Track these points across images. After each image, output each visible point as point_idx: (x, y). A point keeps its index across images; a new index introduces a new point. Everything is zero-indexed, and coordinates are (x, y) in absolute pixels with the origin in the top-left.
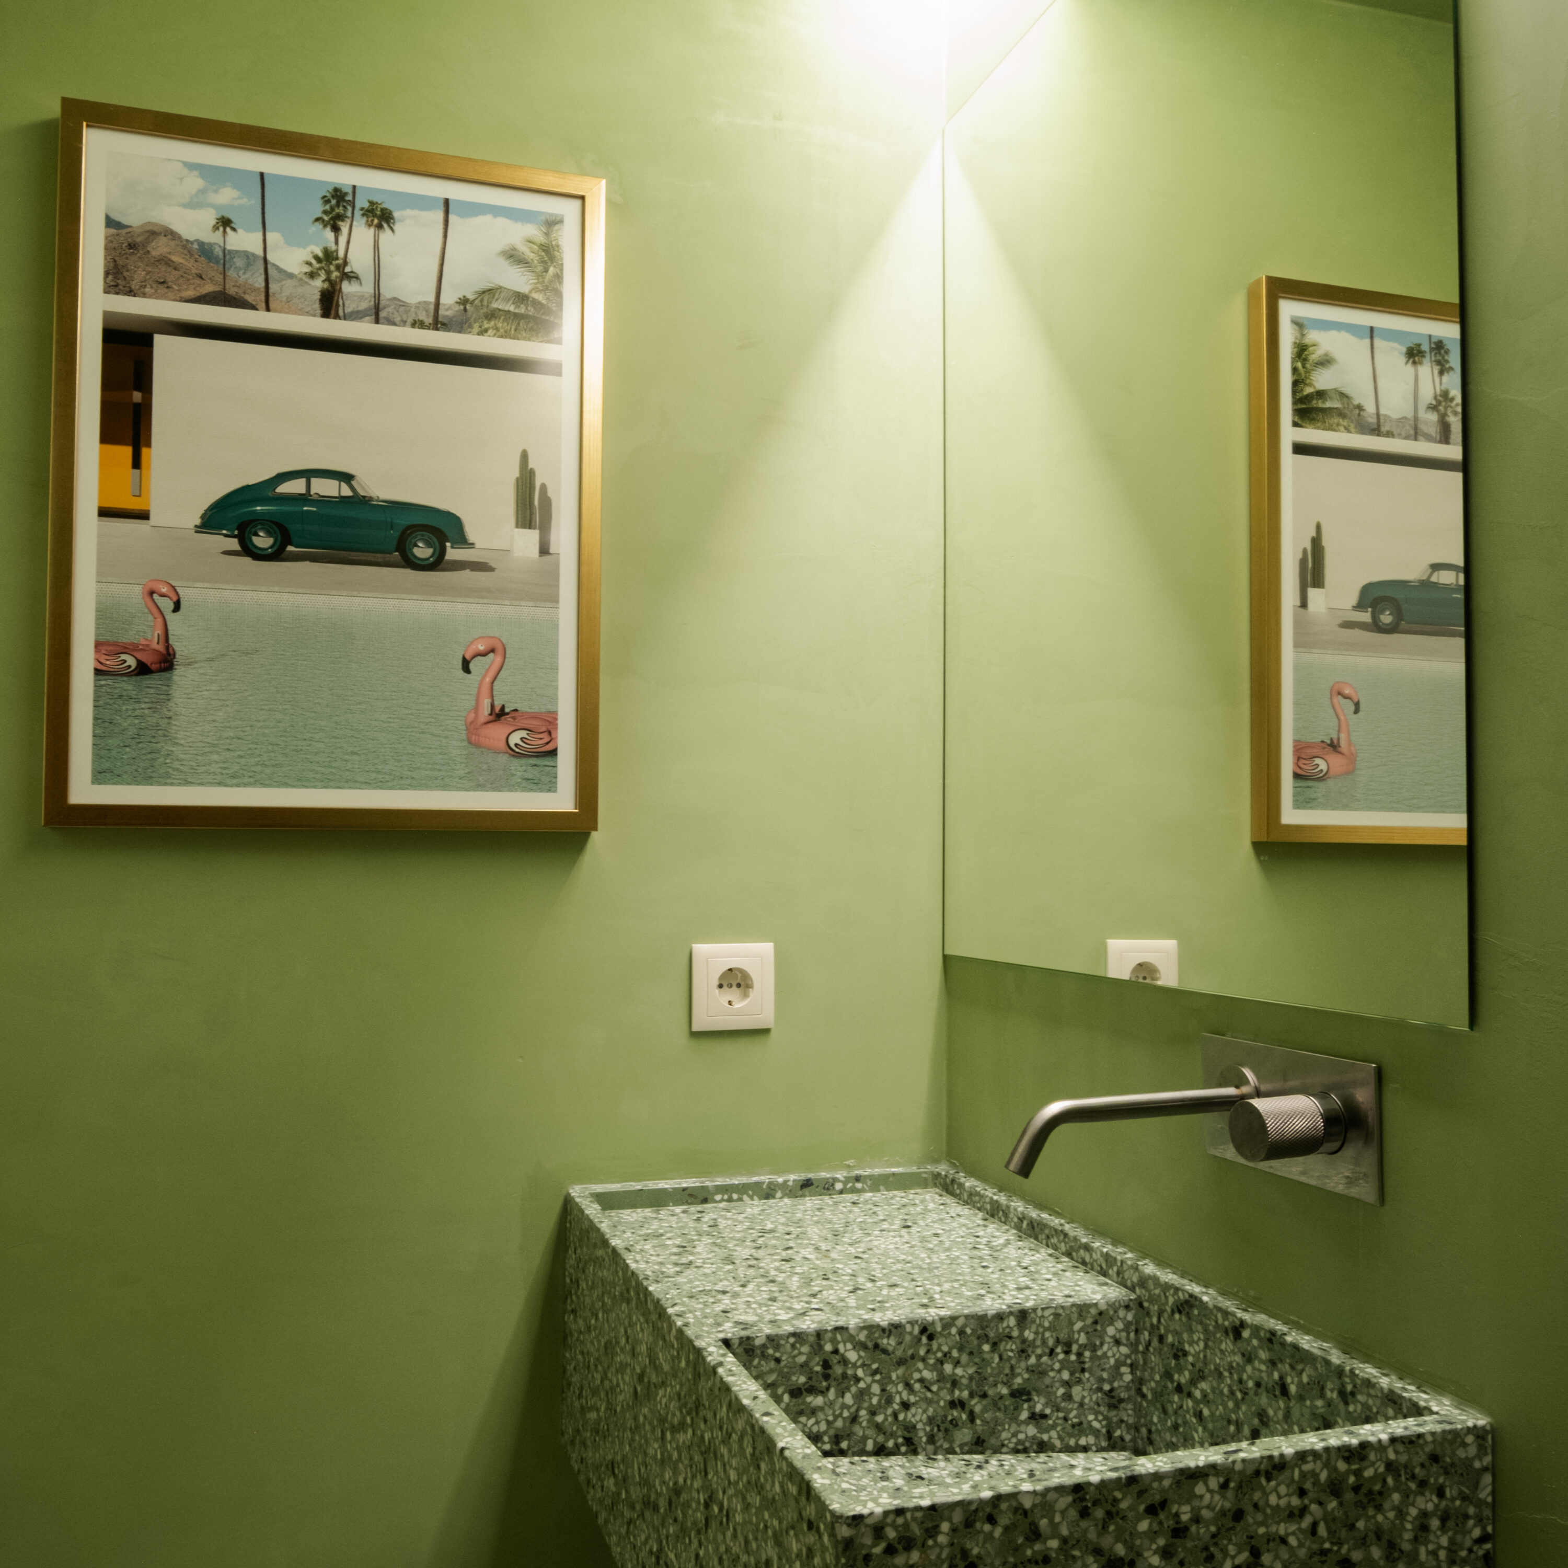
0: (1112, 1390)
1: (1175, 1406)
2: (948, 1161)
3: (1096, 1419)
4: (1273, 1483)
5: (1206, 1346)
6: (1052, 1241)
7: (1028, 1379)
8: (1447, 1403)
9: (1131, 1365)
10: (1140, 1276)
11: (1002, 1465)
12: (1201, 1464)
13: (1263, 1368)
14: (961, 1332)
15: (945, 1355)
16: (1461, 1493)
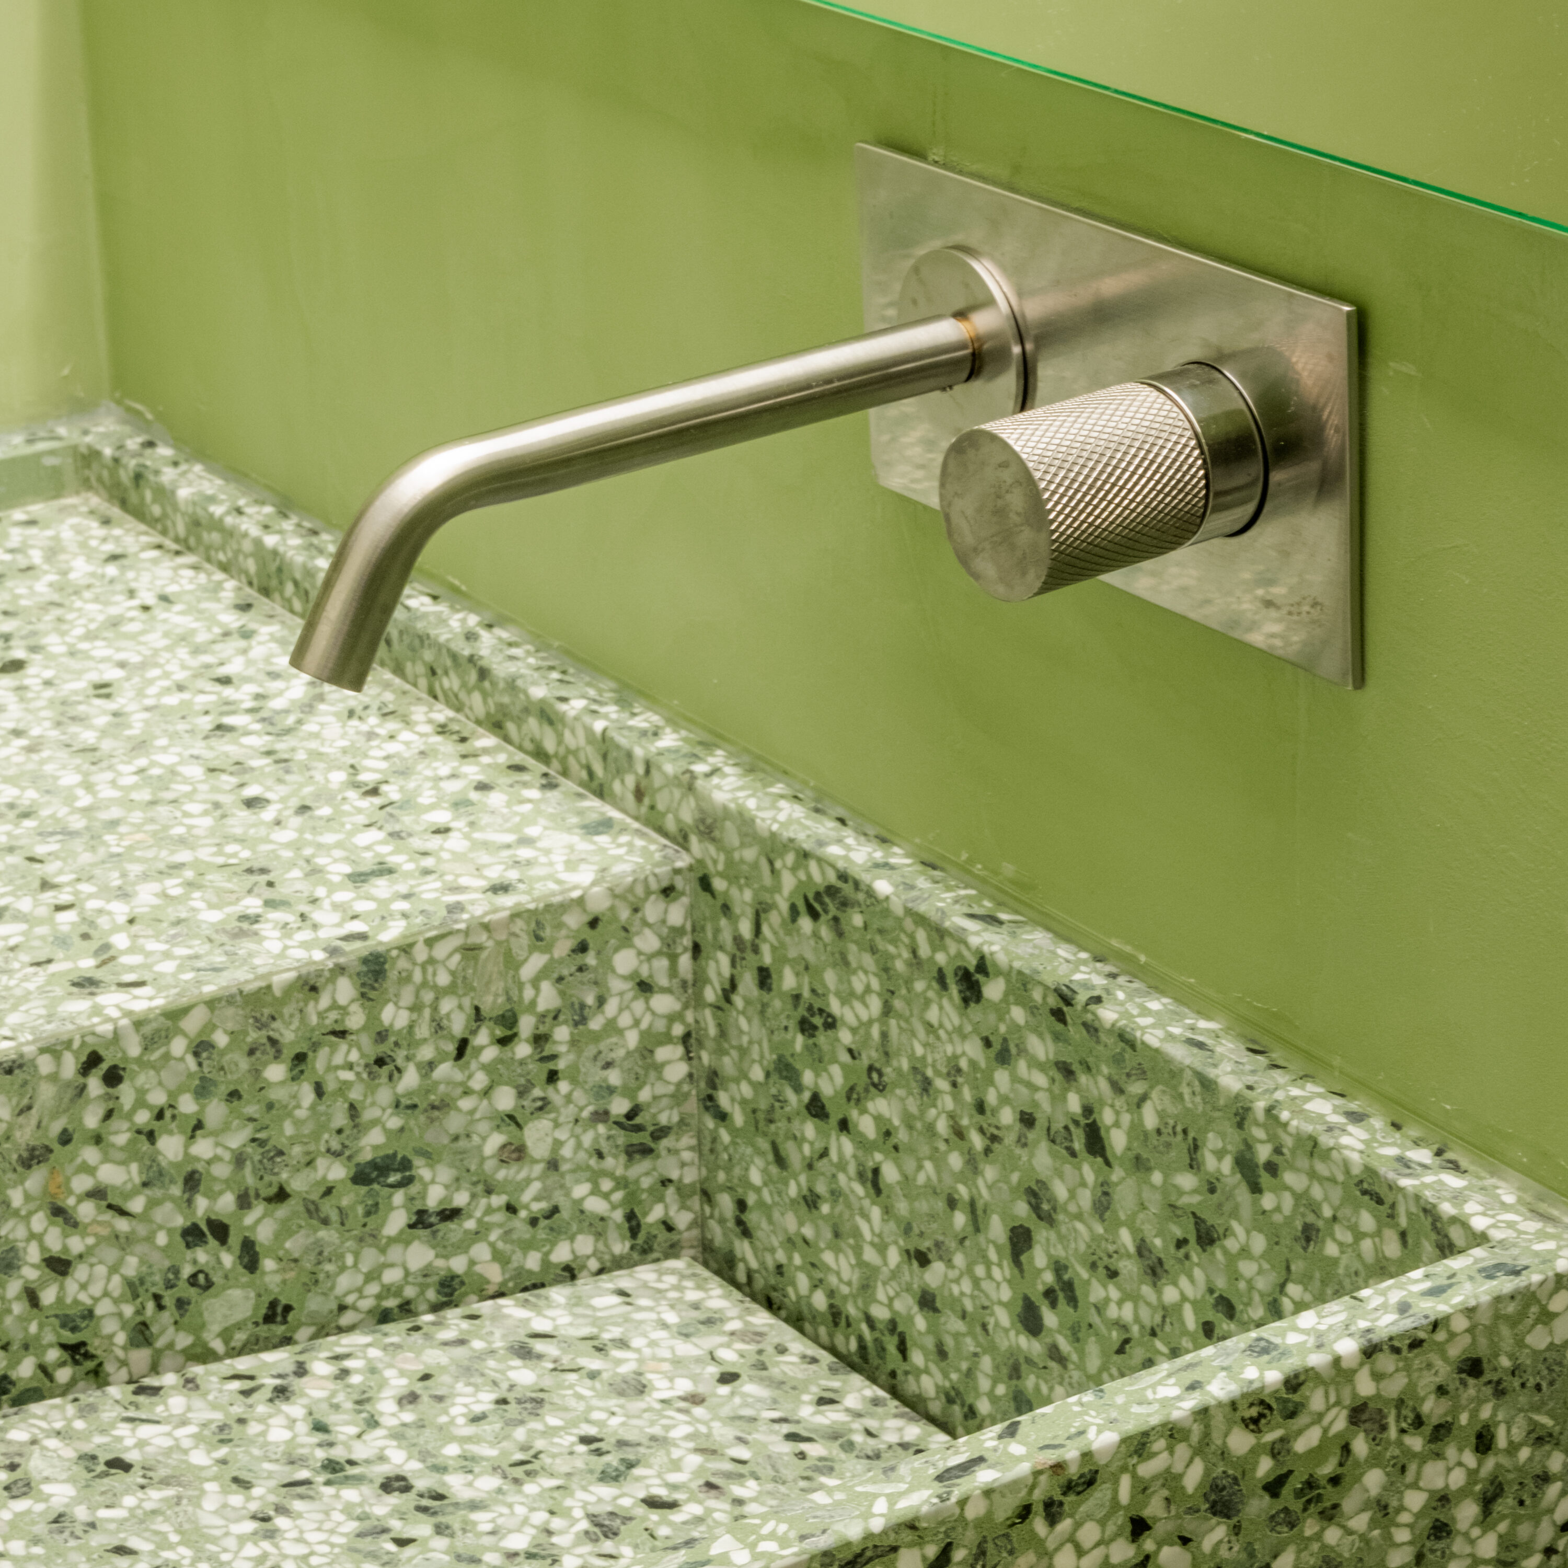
0: (632, 1114)
1: (807, 1149)
2: (119, 402)
3: (595, 1191)
4: (1065, 1525)
5: (887, 1010)
6: (446, 682)
7: (402, 1130)
8: (1509, 1199)
9: (686, 1038)
10: (701, 811)
11: (344, 1373)
12: (877, 1525)
13: (1040, 1080)
14: (201, 1048)
15: (160, 1116)
16: (1533, 1427)
